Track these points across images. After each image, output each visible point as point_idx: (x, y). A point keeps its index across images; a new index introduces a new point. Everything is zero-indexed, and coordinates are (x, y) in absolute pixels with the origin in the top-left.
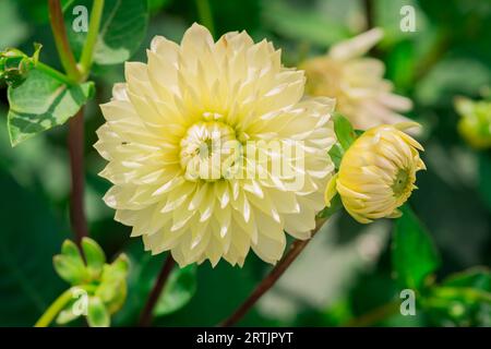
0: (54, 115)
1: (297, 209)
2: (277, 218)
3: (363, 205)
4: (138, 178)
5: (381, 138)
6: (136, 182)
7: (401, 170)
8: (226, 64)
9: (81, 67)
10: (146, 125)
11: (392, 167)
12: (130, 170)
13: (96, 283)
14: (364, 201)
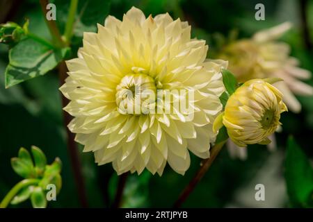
0: (40, 69)
1: (195, 135)
2: (180, 141)
3: (239, 134)
4: (86, 111)
5: (254, 88)
6: (86, 114)
7: (267, 111)
8: (149, 34)
9: (64, 38)
10: (92, 74)
11: (261, 108)
12: (82, 106)
13: (40, 177)
14: (241, 131)
